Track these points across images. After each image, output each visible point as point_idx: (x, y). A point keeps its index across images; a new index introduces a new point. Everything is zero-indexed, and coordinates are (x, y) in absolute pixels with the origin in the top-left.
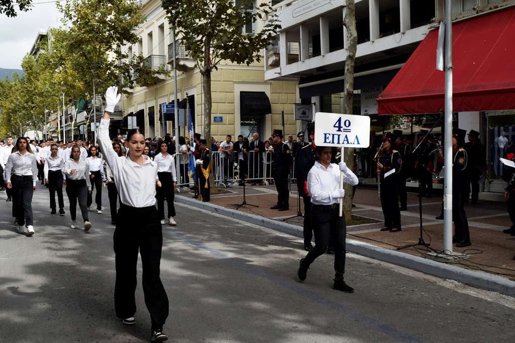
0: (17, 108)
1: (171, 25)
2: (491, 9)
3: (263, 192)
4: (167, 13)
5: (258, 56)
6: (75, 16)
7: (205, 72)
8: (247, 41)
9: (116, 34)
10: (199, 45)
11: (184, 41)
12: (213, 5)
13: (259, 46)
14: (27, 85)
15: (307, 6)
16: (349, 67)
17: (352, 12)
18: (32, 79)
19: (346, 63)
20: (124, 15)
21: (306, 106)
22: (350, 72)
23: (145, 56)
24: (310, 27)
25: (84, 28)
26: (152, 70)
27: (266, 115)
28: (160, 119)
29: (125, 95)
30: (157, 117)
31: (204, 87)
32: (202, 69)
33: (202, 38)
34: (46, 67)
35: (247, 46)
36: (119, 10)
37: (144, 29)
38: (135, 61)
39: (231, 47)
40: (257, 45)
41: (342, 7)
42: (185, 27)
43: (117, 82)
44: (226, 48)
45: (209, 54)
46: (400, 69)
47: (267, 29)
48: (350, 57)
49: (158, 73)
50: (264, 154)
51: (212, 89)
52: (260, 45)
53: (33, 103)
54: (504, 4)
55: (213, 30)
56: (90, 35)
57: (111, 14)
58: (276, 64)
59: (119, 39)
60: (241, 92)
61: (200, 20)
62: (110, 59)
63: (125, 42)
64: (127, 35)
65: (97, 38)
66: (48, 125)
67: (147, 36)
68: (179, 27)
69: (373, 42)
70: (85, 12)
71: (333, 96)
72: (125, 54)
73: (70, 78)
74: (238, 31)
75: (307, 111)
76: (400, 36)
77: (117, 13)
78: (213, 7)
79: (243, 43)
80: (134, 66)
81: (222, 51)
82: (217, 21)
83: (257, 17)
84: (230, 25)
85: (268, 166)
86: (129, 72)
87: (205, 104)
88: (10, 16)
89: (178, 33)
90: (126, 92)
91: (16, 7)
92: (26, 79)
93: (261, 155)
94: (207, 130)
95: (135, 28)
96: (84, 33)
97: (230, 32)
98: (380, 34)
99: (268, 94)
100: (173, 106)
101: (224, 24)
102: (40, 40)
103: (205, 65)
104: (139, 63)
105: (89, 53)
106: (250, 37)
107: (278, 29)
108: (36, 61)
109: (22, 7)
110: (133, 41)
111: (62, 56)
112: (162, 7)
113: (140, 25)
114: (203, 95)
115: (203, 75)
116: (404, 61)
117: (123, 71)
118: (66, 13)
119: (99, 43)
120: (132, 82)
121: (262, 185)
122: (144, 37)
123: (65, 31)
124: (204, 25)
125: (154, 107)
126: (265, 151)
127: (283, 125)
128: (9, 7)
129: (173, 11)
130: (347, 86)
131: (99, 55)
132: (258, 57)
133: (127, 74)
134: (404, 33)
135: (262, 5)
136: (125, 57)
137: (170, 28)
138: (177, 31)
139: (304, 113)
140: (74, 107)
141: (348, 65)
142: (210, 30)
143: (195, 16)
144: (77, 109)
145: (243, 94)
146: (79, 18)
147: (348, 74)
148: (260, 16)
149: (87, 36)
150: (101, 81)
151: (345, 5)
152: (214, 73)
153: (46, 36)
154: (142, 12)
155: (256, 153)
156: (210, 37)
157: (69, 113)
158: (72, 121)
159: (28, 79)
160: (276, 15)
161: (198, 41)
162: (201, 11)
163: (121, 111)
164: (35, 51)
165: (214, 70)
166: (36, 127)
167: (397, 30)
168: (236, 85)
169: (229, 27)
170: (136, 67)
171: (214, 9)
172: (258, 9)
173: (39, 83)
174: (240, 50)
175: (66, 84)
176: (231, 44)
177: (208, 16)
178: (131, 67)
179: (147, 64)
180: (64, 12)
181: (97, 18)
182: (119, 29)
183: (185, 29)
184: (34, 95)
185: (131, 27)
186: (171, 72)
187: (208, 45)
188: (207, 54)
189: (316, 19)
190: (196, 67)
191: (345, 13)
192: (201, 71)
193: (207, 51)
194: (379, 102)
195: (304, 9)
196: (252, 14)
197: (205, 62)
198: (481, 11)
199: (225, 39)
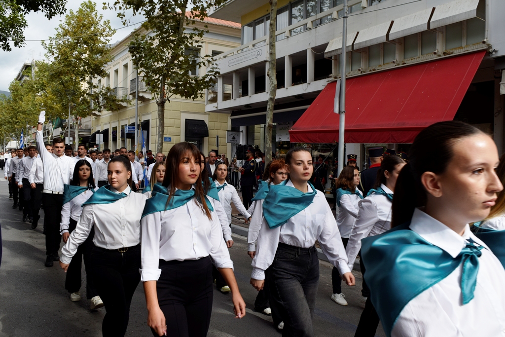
0: (2, 122)
1: (135, 66)
2: (371, 71)
4: (133, 56)
5: (202, 94)
6: (56, 53)
7: (160, 103)
8: (193, 82)
9: (89, 69)
10: (156, 82)
11: (145, 78)
12: (169, 53)
13: (202, 87)
14: (13, 104)
15: (239, 58)
16: (270, 107)
17: (274, 66)
18: (18, 99)
19: (268, 103)
20: (96, 54)
21: (235, 133)
22: (271, 110)
23: (112, 87)
24: (242, 74)
25: (63, 62)
26: (117, 98)
27: (205, 138)
28: (122, 136)
29: (93, 117)
30: (119, 135)
31: (159, 114)
32: (158, 100)
33: (159, 77)
34: (30, 91)
35: (193, 85)
36: (92, 50)
37: (112, 66)
38: (104, 91)
39: (181, 85)
40: (201, 86)
41: (265, 61)
42: (146, 68)
43: (88, 107)
44: (177, 86)
45: (164, 90)
46: (306, 109)
47: (210, 74)
48: (271, 99)
49: (122, 101)
51: (165, 117)
53: (17, 119)
54: (379, 68)
55: (168, 72)
56: (68, 69)
57: (86, 53)
58: (214, 100)
59: (91, 73)
60: (186, 119)
61: (158, 64)
62: (83, 88)
63: (96, 75)
64: (97, 70)
65: (74, 71)
66: (29, 137)
67: (114, 71)
68: (141, 67)
69: (287, 88)
70: (65, 51)
71: (255, 126)
72: (96, 85)
73: (49, 101)
74: (186, 73)
75: (236, 136)
76: (307, 86)
77: (91, 52)
78: (168, 54)
79: (191, 83)
80: (103, 95)
81: (174, 88)
82: (171, 65)
83: (202, 65)
84: (181, 69)
86: (98, 99)
87: (159, 128)
88: (6, 50)
89: (141, 72)
90: (95, 114)
91: (11, 43)
92: (12, 100)
94: (160, 148)
95: (105, 65)
96: (63, 67)
97: (181, 74)
98: (292, 83)
99: (207, 122)
100: (134, 128)
101: (176, 68)
102: (25, 69)
103: (161, 98)
104: (107, 93)
105: (67, 82)
106: (196, 79)
107: (217, 75)
108: (21, 85)
109: (16, 44)
110: (103, 75)
111: (43, 83)
112: (129, 51)
113: (109, 63)
114: (158, 120)
115: (159, 105)
116: (310, 104)
117: (93, 98)
118: (49, 50)
119: (75, 75)
120: (100, 107)
122: (112, 73)
123: (47, 64)
124: (161, 67)
125: (116, 127)
127: (218, 146)
128: (5, 43)
129: (138, 56)
130: (269, 121)
131: (75, 84)
133: (96, 100)
134: (309, 84)
135: (206, 56)
136: (96, 88)
137: (135, 68)
138: (139, 71)
139: (234, 138)
140: (51, 124)
141: (269, 105)
142: (166, 72)
143: (154, 60)
144: (54, 126)
145: (188, 122)
146: (59, 55)
147: (269, 111)
148: (204, 64)
149: (66, 69)
150: (75, 105)
151: (268, 60)
152: (167, 104)
153: (31, 66)
154: (111, 53)
156: (165, 77)
157: (46, 128)
158: (49, 135)
159: (14, 99)
160: (216, 64)
161: (156, 79)
163: (90, 129)
164: (20, 78)
165: (167, 101)
166: (18, 138)
167: (304, 81)
168: (182, 114)
169: (181, 70)
170: (104, 95)
171: (169, 56)
172: (203, 58)
173: (23, 103)
174: (188, 88)
175: (45, 105)
176: (181, 83)
177: (164, 61)
178: (100, 95)
179: (113, 93)
180: (47, 49)
181: (74, 56)
182: (92, 66)
183: (146, 70)
184: (18, 112)
185: (102, 65)
186: (132, 101)
187: (163, 83)
188: (163, 90)
189: (246, 69)
190: (153, 98)
191: (267, 66)
192: (157, 102)
193: (163, 87)
194: (291, 133)
195: (237, 61)
196: (197, 62)
197: (161, 95)
198: (364, 72)
199: (177, 79)
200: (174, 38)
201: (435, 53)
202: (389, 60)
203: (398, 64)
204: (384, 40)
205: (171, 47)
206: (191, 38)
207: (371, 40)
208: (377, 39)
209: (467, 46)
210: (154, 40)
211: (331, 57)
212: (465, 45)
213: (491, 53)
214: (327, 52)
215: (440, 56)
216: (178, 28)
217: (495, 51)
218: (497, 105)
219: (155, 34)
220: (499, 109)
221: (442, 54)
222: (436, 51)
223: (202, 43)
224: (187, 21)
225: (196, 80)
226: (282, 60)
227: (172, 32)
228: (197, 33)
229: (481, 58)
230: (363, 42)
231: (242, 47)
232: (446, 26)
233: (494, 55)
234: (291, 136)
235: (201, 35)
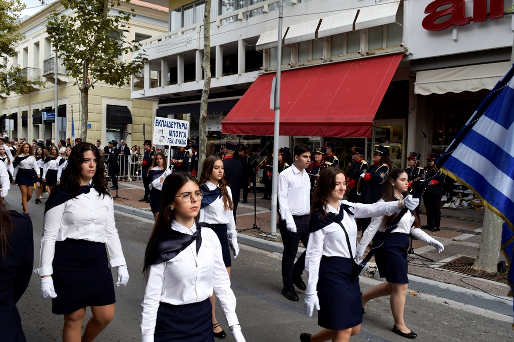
1: (54, 48)
2: (300, 66)
3: (129, 187)
4: (51, 37)
7: (83, 90)
8: (120, 68)
10: (78, 66)
11: (65, 62)
12: (92, 36)
15: (168, 45)
24: (170, 62)
26: (28, 80)
27: (128, 125)
28: (33, 122)
30: (30, 120)
31: (82, 101)
32: (80, 86)
33: (82, 61)
35: (119, 72)
38: (13, 71)
39: (106, 71)
40: (127, 72)
41: (196, 50)
44: (101, 71)
45: (88, 75)
46: (239, 99)
47: (137, 60)
49: (33, 83)
50: (129, 156)
51: (88, 103)
52: (130, 72)
54: (308, 64)
55: (92, 57)
60: (108, 105)
61: (80, 47)
67: (22, 51)
68: (62, 48)
69: (218, 79)
72: (3, 65)
74: (111, 60)
76: (238, 77)
78: (92, 37)
81: (98, 73)
82: (95, 49)
83: (129, 50)
84: (105, 54)
85: (132, 165)
86: (6, 81)
87: (82, 115)
89: (61, 55)
93: (127, 157)
94: (83, 137)
97: (105, 59)
98: (223, 73)
99: (130, 108)
100: (54, 115)
101: (100, 52)
103: (84, 84)
106: (123, 65)
107: (145, 61)
112: (47, 32)
113: (19, 41)
115: (82, 92)
116: (242, 95)
120: (9, 90)
121: (126, 181)
124: (85, 52)
125: (27, 111)
126: (130, 154)
127: (144, 135)
132: (129, 80)
134: (240, 75)
135: (133, 41)
137: (54, 51)
138: (59, 53)
142: (89, 56)
143: (76, 43)
147: (204, 104)
148: (131, 50)
151: (198, 49)
152: (91, 90)
155: (123, 156)
156: (88, 61)
160: (144, 50)
161: (79, 64)
162: (80, 39)
165: (91, 88)
167: (235, 71)
168: (104, 100)
171: (93, 39)
172: (130, 44)
174: (114, 74)
177: (87, 44)
178: (8, 76)
179: (24, 75)
183: (67, 53)
186: (46, 84)
187: (86, 67)
188: (86, 75)
189: (175, 56)
190: (75, 84)
191: (198, 55)
192: (80, 88)
193: (86, 73)
194: (223, 124)
195: (165, 48)
196: (124, 47)
197: (83, 81)
198: (294, 67)
199: (102, 64)
200: (98, 21)
201: (359, 53)
202: (318, 56)
203: (326, 61)
204: (313, 37)
205: (94, 30)
206: (117, 21)
207: (301, 36)
208: (306, 35)
209: (387, 48)
210: (75, 21)
211: (262, 51)
212: (386, 46)
213: (408, 56)
214: (259, 45)
215: (363, 55)
216: (102, 10)
217: (411, 54)
218: (412, 103)
219: (77, 15)
220: (413, 106)
221: (365, 54)
222: (360, 51)
223: (129, 27)
224: (112, 3)
225: (122, 67)
226: (213, 50)
227: (95, 14)
228: (123, 16)
229: (399, 59)
230: (293, 38)
231: (170, 34)
232: (369, 28)
233: (410, 58)
234: (223, 127)
235: (127, 19)
